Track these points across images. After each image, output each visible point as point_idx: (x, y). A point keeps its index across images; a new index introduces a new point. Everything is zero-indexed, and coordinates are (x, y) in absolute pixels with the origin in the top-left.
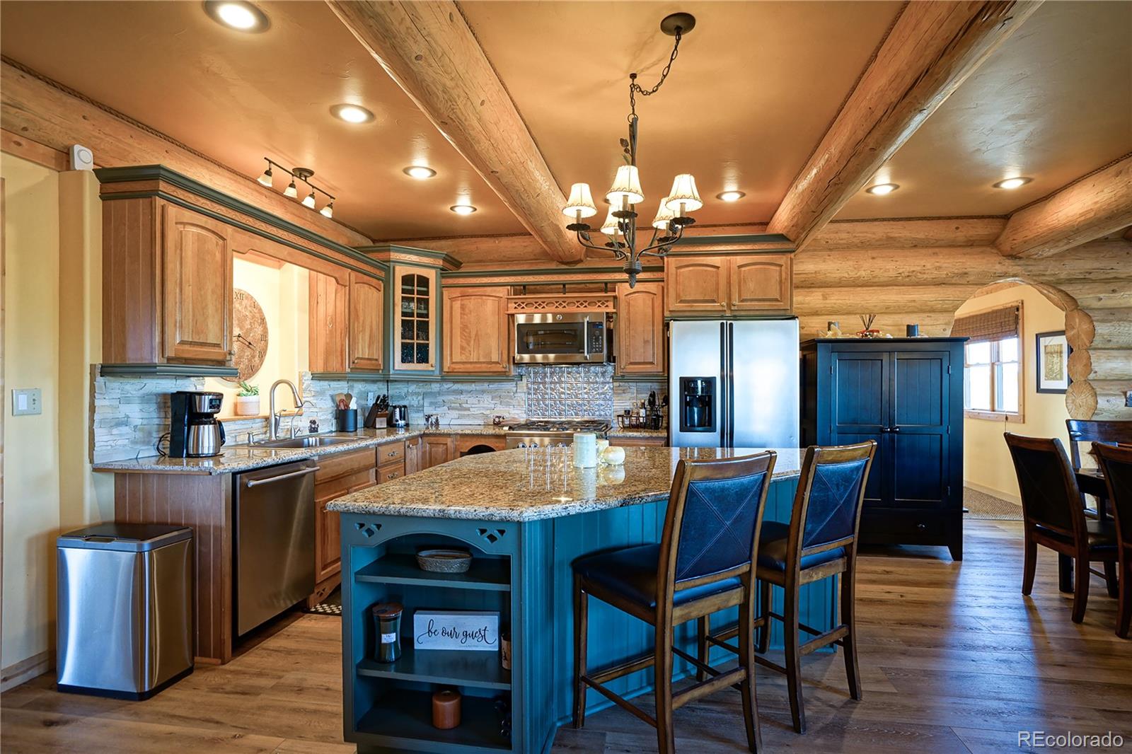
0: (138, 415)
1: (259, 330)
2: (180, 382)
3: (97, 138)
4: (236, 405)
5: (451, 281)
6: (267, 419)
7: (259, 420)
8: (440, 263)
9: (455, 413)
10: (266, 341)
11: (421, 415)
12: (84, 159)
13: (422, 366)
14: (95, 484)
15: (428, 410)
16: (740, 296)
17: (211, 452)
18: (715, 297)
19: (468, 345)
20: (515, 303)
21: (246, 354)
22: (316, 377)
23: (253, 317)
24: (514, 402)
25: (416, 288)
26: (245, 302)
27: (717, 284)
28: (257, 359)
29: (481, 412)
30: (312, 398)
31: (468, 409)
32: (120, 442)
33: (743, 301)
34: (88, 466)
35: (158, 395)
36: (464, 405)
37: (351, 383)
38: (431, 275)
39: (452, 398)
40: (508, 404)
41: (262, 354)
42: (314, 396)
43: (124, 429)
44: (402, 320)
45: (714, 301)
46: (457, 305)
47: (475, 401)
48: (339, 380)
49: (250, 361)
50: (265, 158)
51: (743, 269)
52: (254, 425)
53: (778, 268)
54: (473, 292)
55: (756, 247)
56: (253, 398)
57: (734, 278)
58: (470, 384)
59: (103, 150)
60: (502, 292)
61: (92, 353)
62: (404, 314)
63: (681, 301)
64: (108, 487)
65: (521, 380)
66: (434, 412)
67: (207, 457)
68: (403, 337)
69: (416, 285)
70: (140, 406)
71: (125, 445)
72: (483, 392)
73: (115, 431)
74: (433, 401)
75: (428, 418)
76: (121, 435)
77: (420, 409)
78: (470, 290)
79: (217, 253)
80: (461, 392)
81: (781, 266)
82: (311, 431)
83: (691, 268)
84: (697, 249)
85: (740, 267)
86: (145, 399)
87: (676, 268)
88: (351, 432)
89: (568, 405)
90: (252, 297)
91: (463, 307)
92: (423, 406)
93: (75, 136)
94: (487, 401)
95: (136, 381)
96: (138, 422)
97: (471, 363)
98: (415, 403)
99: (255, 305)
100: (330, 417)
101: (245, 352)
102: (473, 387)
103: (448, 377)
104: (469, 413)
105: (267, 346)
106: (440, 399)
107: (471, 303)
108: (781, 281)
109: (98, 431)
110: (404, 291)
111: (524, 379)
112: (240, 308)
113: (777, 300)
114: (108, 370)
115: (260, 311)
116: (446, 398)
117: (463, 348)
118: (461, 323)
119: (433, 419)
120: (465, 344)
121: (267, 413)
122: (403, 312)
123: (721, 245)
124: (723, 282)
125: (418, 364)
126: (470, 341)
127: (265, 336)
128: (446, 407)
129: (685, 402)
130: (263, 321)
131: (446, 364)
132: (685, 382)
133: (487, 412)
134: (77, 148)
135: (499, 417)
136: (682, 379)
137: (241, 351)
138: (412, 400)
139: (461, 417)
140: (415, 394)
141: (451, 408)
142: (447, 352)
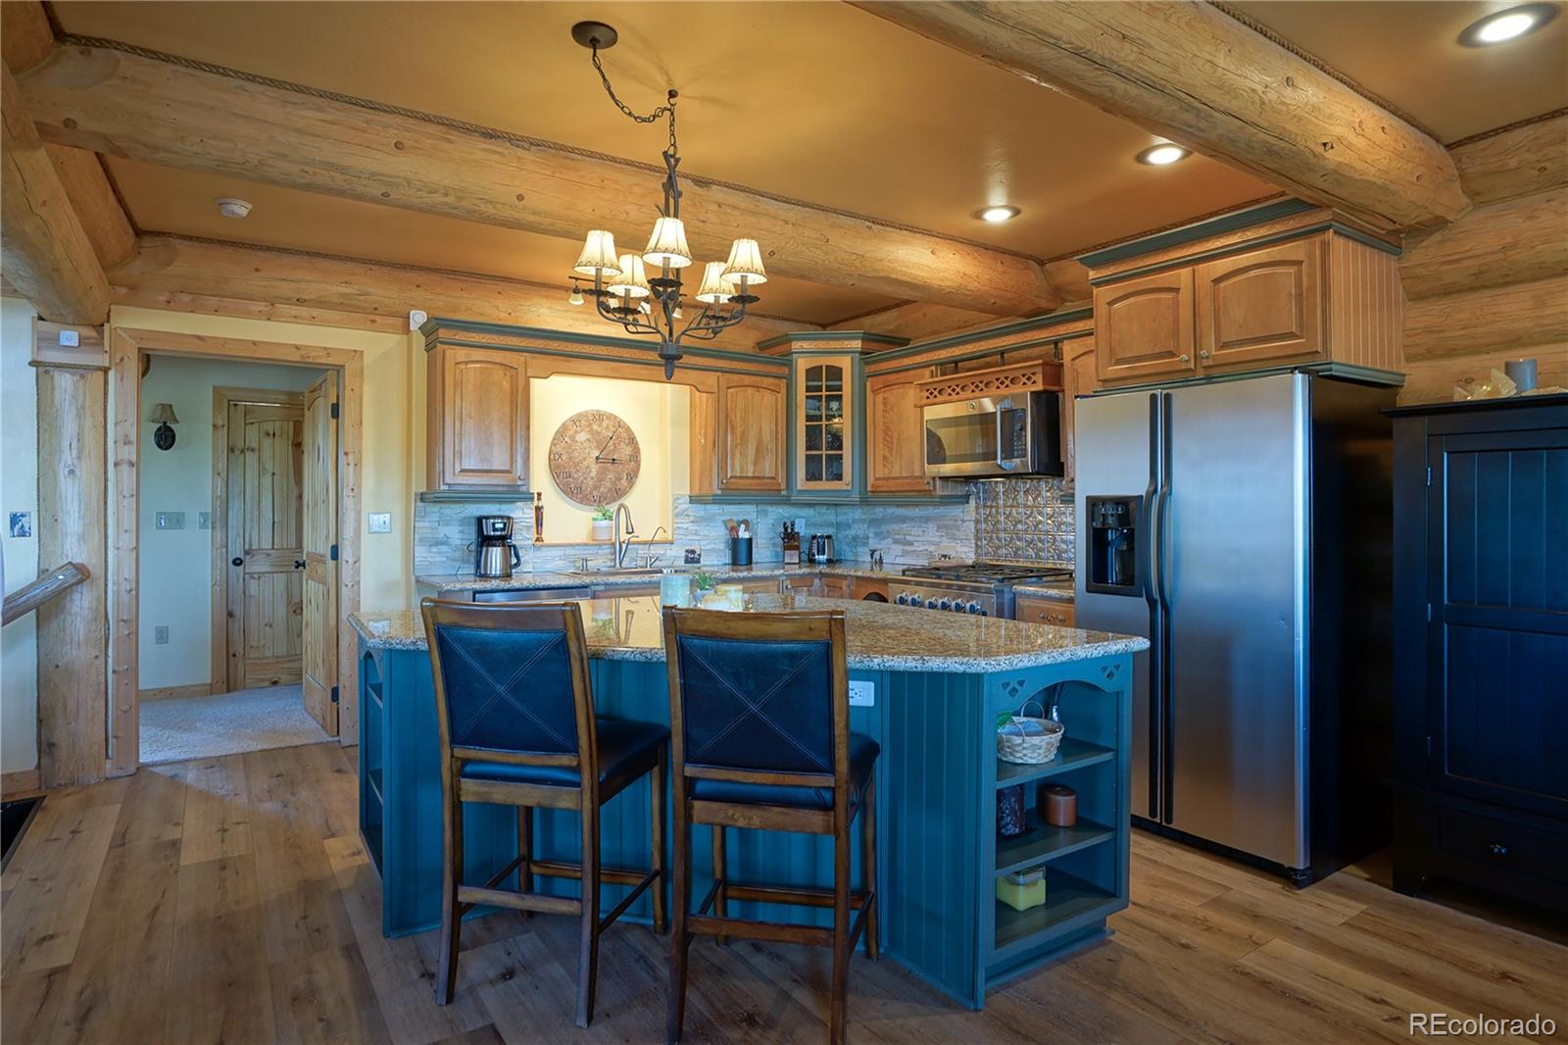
0: (458, 536)
1: (626, 451)
3: (431, 299)
4: (594, 528)
5: (874, 368)
6: (614, 544)
7: (605, 547)
8: (857, 345)
9: (899, 549)
10: (638, 463)
11: (867, 551)
13: (835, 485)
15: (873, 543)
16: (1218, 338)
17: (498, 573)
18: (1171, 346)
19: (891, 454)
20: (928, 390)
21: (609, 477)
22: (693, 500)
24: (961, 535)
25: (824, 384)
26: (605, 422)
27: (1176, 320)
28: (624, 482)
29: (926, 547)
30: (691, 524)
32: (437, 559)
33: (1225, 346)
34: (413, 578)
36: (908, 538)
37: (760, 507)
38: (845, 363)
39: (896, 527)
40: (954, 538)
41: (633, 476)
42: (692, 522)
43: (444, 548)
44: (807, 426)
45: (1171, 354)
46: (880, 398)
47: (919, 532)
48: (741, 504)
49: (614, 483)
50: (570, 277)
51: (1222, 285)
52: (600, 551)
53: (1292, 270)
54: (898, 379)
55: (1251, 235)
57: (1206, 306)
58: (912, 508)
59: (437, 308)
60: (926, 376)
62: (809, 418)
63: (1119, 362)
65: (968, 503)
66: (879, 547)
67: (495, 577)
68: (808, 448)
69: (824, 379)
70: (460, 528)
71: (444, 562)
72: (927, 520)
73: (434, 549)
74: (878, 530)
75: (873, 552)
76: (440, 553)
77: (865, 541)
78: (892, 377)
79: (505, 383)
81: (1300, 263)
82: (687, 562)
83: (1131, 300)
84: (1141, 264)
85: (1217, 281)
86: (463, 521)
87: (1108, 303)
88: (741, 565)
89: (1026, 541)
90: (616, 417)
91: (885, 401)
92: (868, 538)
93: (412, 303)
94: (932, 533)
97: (894, 478)
98: (861, 533)
99: (620, 424)
100: (722, 546)
101: (606, 475)
102: (916, 512)
103: (870, 498)
104: (913, 548)
105: (638, 468)
106: (884, 528)
107: (893, 395)
108: (1299, 296)
110: (808, 389)
111: (972, 502)
112: (599, 430)
113: (1291, 336)
115: (628, 429)
116: (889, 527)
117: (885, 458)
118: (884, 423)
119: (877, 556)
120: (887, 454)
122: (807, 416)
123: (1182, 248)
124: (1185, 315)
125: (828, 482)
126: (892, 449)
127: (635, 456)
128: (890, 540)
129: (1098, 541)
130: (632, 441)
131: (870, 481)
132: (1094, 505)
133: (932, 548)
134: (412, 313)
135: (945, 556)
136: (1089, 499)
137: (602, 473)
138: (859, 530)
139: (905, 554)
140: (862, 521)
141: (896, 542)
142: (870, 465)
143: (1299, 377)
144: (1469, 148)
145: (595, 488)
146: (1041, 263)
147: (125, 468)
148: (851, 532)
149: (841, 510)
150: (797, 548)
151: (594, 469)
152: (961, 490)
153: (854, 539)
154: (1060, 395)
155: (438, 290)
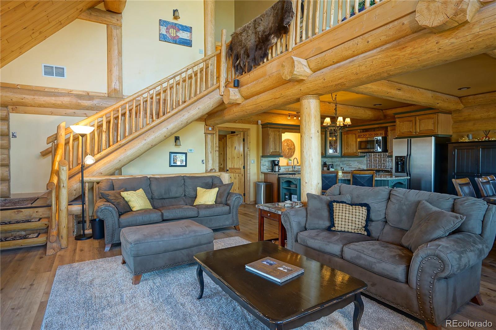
1: (293, 147)
2: (274, 158)
3: (261, 118)
4: (287, 163)
6: (293, 166)
9: (348, 167)
10: (295, 149)
11: (340, 167)
12: (260, 122)
14: (261, 175)
15: (341, 166)
16: (419, 129)
18: (411, 130)
20: (358, 135)
23: (291, 144)
24: (363, 164)
26: (289, 141)
27: (412, 126)
28: (292, 153)
31: (351, 166)
32: (264, 168)
33: (420, 131)
34: (260, 172)
35: (271, 161)
36: (350, 164)
39: (347, 162)
40: (361, 164)
41: (294, 152)
43: (265, 166)
46: (345, 136)
47: (353, 163)
50: (288, 113)
52: (290, 167)
56: (290, 162)
59: (262, 121)
61: (261, 154)
63: (400, 132)
64: (263, 175)
65: (365, 157)
66: (342, 166)
68: (330, 146)
70: (268, 163)
71: (266, 169)
75: (341, 168)
77: (339, 165)
79: (278, 135)
80: (349, 161)
84: (405, 115)
86: (268, 161)
91: (347, 137)
92: (340, 165)
94: (356, 163)
95: (267, 158)
96: (267, 165)
97: (349, 152)
98: (338, 164)
99: (292, 141)
103: (343, 156)
105: (295, 150)
106: (344, 162)
107: (349, 135)
108: (434, 123)
109: (261, 166)
112: (288, 143)
113: (432, 130)
114: (263, 157)
115: (293, 142)
116: (345, 162)
117: (347, 148)
119: (342, 168)
121: (292, 165)
126: (348, 146)
127: (294, 148)
128: (346, 165)
129: (397, 164)
130: (294, 145)
131: (343, 153)
132: (397, 158)
133: (356, 167)
134: (259, 121)
135: (359, 168)
136: (396, 157)
137: (289, 151)
138: (338, 163)
139: (349, 168)
140: (339, 161)
141: (347, 165)
142: (343, 150)
143: (433, 137)
144: (463, 98)
145: (288, 154)
146: (382, 110)
147: (217, 151)
148: (336, 164)
149: (333, 159)
150: (326, 167)
151: (287, 150)
152: (363, 155)
153: (336, 165)
154: (387, 137)
155: (263, 116)
